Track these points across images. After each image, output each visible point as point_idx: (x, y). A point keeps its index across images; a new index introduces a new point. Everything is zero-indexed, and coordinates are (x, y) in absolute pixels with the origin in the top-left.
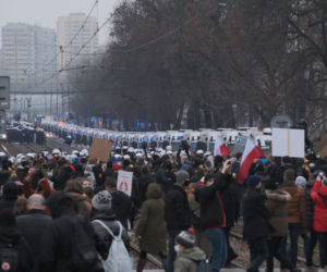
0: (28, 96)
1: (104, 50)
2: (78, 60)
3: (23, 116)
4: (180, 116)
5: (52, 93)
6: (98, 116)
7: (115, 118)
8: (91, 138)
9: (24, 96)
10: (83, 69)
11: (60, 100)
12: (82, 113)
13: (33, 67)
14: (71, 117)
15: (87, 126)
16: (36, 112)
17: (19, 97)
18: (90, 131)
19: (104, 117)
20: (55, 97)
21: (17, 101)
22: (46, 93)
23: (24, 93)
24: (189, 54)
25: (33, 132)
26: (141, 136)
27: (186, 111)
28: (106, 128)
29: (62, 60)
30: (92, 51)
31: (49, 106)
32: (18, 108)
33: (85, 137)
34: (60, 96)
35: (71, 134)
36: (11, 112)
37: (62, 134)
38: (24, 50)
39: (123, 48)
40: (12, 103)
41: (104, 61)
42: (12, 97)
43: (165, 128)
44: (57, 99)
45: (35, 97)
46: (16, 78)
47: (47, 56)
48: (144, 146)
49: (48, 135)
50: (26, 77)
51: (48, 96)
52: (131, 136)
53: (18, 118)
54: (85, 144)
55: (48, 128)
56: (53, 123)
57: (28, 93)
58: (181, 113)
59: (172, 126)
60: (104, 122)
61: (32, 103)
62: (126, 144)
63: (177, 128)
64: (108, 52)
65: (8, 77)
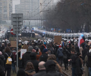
0: (29, 21)
1: (56, 4)
2: (47, 8)
3: (28, 28)
4: (82, 28)
5: (37, 20)
6: (53, 27)
7: (59, 28)
8: (51, 35)
9: (27, 21)
10: (48, 11)
11: (40, 22)
12: (48, 27)
13: (31, 10)
14: (44, 28)
15: (49, 31)
16: (32, 26)
17: (26, 21)
18: (50, 33)
19: (56, 28)
20: (38, 21)
21: (26, 22)
22: (35, 20)
23: (28, 20)
24: (86, 6)
25: (31, 33)
26: (68, 35)
27: (84, 26)
28: (56, 32)
29: (41, 8)
30: (51, 5)
31: (36, 24)
32: (26, 25)
33: (49, 35)
34: (40, 21)
35: (44, 34)
36: (23, 26)
37: (41, 34)
38: (28, 4)
39: (62, 4)
40: (24, 23)
41: (55, 8)
42: (24, 21)
43: (77, 32)
44: (39, 22)
45: (31, 21)
46: (25, 14)
47: (35, 7)
48: (70, 38)
49: (36, 34)
50: (28, 14)
51: (36, 21)
52: (65, 35)
53: (26, 28)
54: (49, 38)
55: (36, 32)
56: (38, 30)
57: (29, 20)
58: (83, 27)
59: (79, 31)
60: (56, 30)
61: (30, 23)
62: (63, 37)
63: (81, 32)
64: (57, 5)
65: (23, 14)
